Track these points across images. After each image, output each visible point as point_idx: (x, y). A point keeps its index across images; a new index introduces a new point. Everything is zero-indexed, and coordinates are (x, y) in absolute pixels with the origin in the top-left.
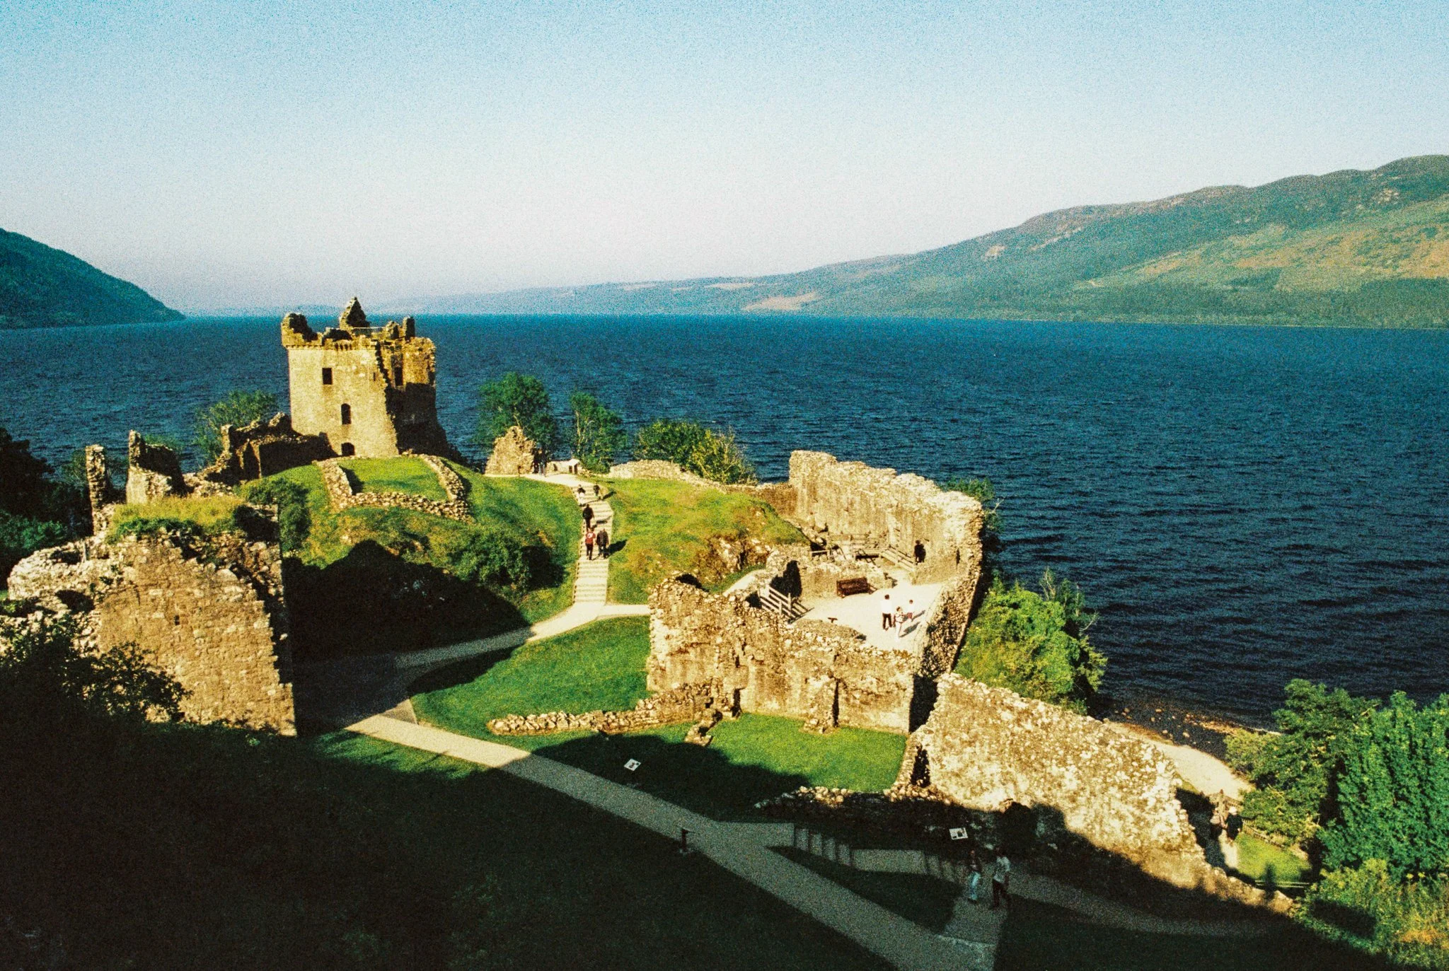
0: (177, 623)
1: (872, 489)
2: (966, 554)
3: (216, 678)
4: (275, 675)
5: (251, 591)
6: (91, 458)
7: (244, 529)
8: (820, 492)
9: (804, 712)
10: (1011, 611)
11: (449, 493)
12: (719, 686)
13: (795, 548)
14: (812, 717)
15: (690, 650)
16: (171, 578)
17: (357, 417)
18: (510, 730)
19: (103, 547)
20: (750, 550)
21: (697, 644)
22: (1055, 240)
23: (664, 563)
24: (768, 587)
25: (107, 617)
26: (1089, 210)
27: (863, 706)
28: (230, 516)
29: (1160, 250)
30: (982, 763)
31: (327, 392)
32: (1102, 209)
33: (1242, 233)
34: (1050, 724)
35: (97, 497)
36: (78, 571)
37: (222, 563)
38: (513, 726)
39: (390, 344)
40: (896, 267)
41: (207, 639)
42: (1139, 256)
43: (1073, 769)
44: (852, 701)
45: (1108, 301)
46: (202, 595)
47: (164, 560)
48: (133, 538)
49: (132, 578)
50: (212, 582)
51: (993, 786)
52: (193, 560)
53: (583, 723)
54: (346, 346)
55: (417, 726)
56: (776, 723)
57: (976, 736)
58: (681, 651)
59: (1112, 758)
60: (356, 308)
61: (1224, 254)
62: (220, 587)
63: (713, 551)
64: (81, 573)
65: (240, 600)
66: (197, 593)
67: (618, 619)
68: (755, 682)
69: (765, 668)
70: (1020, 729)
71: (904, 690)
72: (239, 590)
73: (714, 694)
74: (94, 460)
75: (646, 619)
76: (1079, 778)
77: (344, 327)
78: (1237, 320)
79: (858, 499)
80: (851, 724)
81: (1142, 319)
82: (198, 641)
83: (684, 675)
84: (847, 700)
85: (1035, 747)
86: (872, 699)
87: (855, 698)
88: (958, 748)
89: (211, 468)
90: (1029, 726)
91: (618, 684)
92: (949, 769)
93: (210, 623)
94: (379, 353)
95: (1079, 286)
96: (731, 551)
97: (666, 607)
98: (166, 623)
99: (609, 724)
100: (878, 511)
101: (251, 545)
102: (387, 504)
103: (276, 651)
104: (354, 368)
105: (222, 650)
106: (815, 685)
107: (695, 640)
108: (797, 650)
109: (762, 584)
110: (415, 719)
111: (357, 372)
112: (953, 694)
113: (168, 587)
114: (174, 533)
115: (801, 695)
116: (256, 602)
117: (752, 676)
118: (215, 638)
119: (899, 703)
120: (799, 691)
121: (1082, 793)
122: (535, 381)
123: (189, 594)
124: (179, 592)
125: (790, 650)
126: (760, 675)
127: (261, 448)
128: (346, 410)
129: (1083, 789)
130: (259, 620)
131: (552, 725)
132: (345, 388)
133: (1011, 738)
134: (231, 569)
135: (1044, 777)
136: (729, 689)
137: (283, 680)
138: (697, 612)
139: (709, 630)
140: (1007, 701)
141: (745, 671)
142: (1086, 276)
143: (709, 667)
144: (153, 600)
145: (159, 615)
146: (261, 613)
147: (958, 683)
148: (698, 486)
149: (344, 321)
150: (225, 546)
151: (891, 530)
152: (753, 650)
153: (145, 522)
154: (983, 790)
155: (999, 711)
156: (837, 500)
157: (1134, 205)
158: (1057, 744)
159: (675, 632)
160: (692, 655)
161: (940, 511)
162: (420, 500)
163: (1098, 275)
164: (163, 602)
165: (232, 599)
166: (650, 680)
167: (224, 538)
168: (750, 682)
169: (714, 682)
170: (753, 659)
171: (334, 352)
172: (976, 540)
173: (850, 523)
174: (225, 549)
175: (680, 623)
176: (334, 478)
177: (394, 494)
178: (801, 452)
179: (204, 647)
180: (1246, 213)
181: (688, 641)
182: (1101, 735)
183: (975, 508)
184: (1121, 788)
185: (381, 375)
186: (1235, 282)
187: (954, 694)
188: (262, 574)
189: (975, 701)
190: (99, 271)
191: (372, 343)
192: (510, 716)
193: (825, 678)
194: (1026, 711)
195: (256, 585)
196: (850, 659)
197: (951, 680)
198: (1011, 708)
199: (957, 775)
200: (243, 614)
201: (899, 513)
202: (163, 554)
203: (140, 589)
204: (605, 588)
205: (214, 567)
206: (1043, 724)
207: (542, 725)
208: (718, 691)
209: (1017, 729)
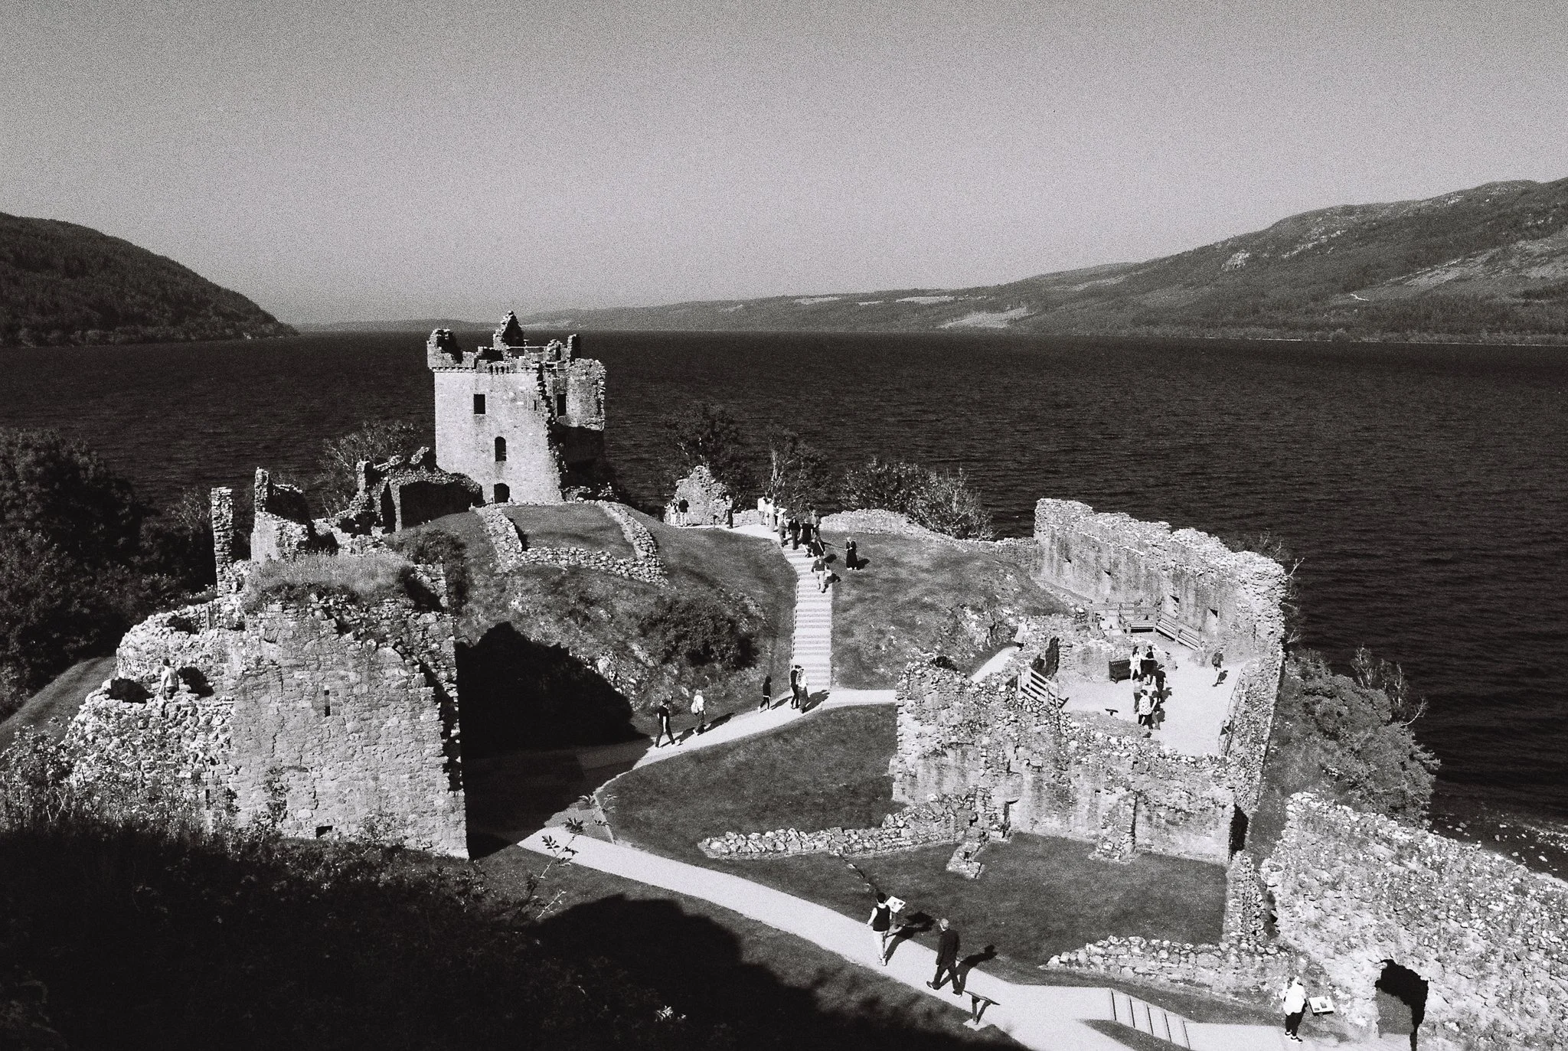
0: (328, 714)
1: (1141, 546)
2: (1264, 628)
3: (372, 783)
4: (443, 780)
5: (417, 675)
6: (217, 503)
7: (411, 596)
8: (1075, 551)
9: (1093, 833)
10: (1327, 700)
11: (637, 548)
12: (987, 798)
13: (1056, 620)
14: (1105, 840)
15: (949, 752)
16: (321, 658)
17: (513, 453)
18: (730, 853)
19: (236, 616)
20: (1001, 622)
21: (957, 744)
22: (1310, 245)
23: (898, 639)
24: (1030, 670)
25: (242, 706)
26: (1349, 210)
27: (1170, 827)
28: (392, 580)
29: (1435, 257)
30: (1349, 911)
31: (480, 422)
32: (1366, 209)
33: (1535, 238)
34: (1444, 863)
35: (222, 550)
36: (201, 642)
37: (382, 640)
38: (733, 848)
39: (552, 366)
40: (1121, 278)
41: (362, 735)
42: (1413, 264)
43: (1479, 924)
44: (1155, 819)
45: (1374, 316)
46: (358, 680)
47: (314, 635)
48: (277, 607)
49: (274, 656)
50: (372, 663)
51: (1365, 942)
52: (349, 636)
53: (820, 845)
54: (503, 368)
55: (613, 845)
56: (1058, 845)
57: (1342, 875)
58: (935, 753)
59: (1533, 912)
60: (513, 323)
61: (1513, 262)
62: (380, 669)
63: (958, 623)
64: (203, 645)
65: (404, 686)
66: (353, 677)
67: (848, 708)
68: (1031, 793)
69: (1044, 776)
70: (1402, 869)
71: (1224, 807)
72: (404, 673)
73: (979, 808)
74: (219, 505)
75: (891, 711)
76: (1488, 937)
77: (498, 345)
78: (1531, 339)
79: (1124, 559)
80: (1153, 850)
81: (1416, 338)
82: (351, 737)
83: (939, 783)
84: (1149, 818)
85: (1426, 894)
86: (1181, 818)
87: (1159, 816)
88: (1317, 891)
89: (344, 513)
90: (1413, 865)
91: (855, 793)
92: (1304, 918)
93: (367, 715)
94: (540, 378)
95: (1339, 300)
96: (979, 624)
97: (918, 698)
98: (313, 713)
99: (851, 846)
100: (1149, 575)
101: (417, 618)
102: (564, 562)
103: (447, 750)
104: (511, 394)
105: (381, 749)
106: (1108, 800)
107: (954, 739)
108: (1084, 755)
109: (1022, 665)
110: (611, 837)
111: (514, 400)
112: (1307, 820)
113: (318, 669)
114: (327, 602)
115: (1089, 811)
116: (422, 689)
117: (1027, 787)
118: (373, 734)
119: (1217, 824)
120: (1087, 807)
121: (1493, 958)
122: (723, 412)
123: (342, 678)
124: (329, 676)
125: (1075, 755)
126: (1037, 785)
127: (402, 489)
128: (500, 443)
129: (1494, 952)
130: (427, 711)
131: (781, 847)
132: (501, 418)
133: (1389, 880)
134: (394, 648)
135: (1438, 933)
136: (998, 801)
137: (454, 787)
138: (957, 704)
139: (974, 727)
140: (1384, 831)
141: (1018, 780)
142: (1347, 289)
143: (972, 773)
144: (298, 685)
145: (306, 703)
146: (429, 703)
147: (1315, 805)
148: (931, 541)
149: (499, 339)
150: (387, 618)
151: (1168, 598)
152: (1028, 754)
153: (292, 587)
154: (1351, 947)
155: (1372, 843)
156: (1097, 559)
157: (1401, 205)
158: (1455, 891)
159: (928, 729)
160: (951, 757)
161: (1232, 576)
162: (604, 558)
163: (1362, 286)
164: (310, 688)
165: (395, 684)
166: (896, 788)
167: (385, 608)
168: (1025, 793)
169: (979, 793)
170: (1028, 764)
171: (488, 376)
172: (1276, 611)
173: (1113, 588)
174: (387, 622)
175: (935, 718)
176: (500, 530)
177: (572, 551)
178: (1048, 500)
179: (359, 744)
180: (1538, 214)
181: (946, 741)
182: (1517, 880)
183: (1276, 572)
184: (1548, 953)
185: (544, 403)
186: (1527, 294)
187: (1311, 820)
188: (431, 653)
189: (1338, 829)
190: (204, 280)
191: (534, 365)
192: (729, 834)
193: (1121, 791)
194: (1411, 844)
195: (424, 668)
196: (1153, 767)
197: (1306, 800)
198: (1389, 841)
199: (1316, 926)
200: (407, 703)
201: (1177, 577)
202: (313, 627)
203: (284, 670)
204: (829, 669)
205: (375, 644)
206: (1433, 862)
207: (770, 847)
208: (985, 805)
209: (1396, 868)
